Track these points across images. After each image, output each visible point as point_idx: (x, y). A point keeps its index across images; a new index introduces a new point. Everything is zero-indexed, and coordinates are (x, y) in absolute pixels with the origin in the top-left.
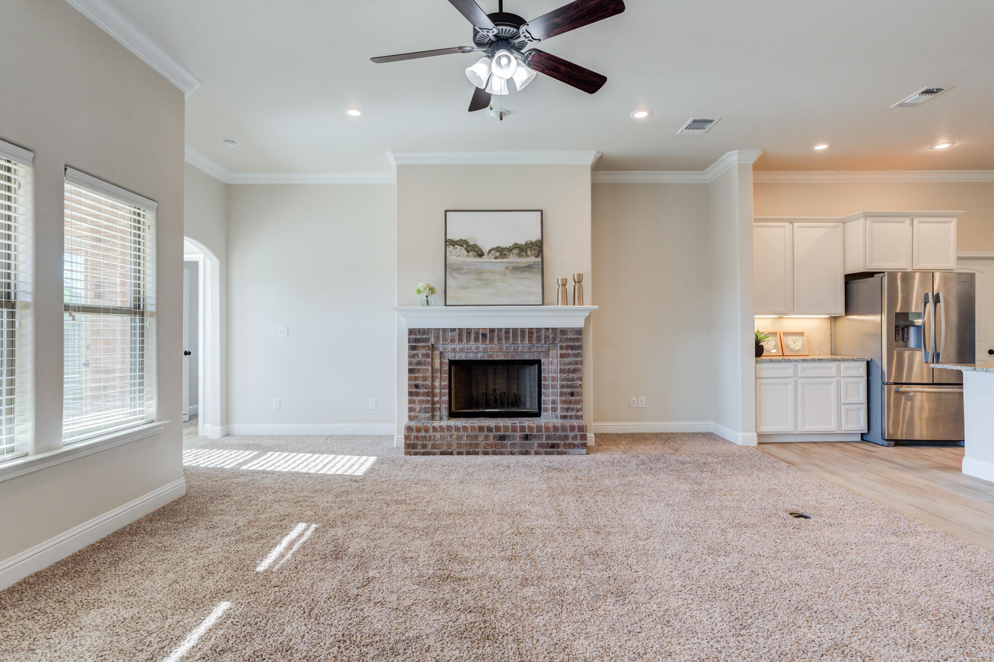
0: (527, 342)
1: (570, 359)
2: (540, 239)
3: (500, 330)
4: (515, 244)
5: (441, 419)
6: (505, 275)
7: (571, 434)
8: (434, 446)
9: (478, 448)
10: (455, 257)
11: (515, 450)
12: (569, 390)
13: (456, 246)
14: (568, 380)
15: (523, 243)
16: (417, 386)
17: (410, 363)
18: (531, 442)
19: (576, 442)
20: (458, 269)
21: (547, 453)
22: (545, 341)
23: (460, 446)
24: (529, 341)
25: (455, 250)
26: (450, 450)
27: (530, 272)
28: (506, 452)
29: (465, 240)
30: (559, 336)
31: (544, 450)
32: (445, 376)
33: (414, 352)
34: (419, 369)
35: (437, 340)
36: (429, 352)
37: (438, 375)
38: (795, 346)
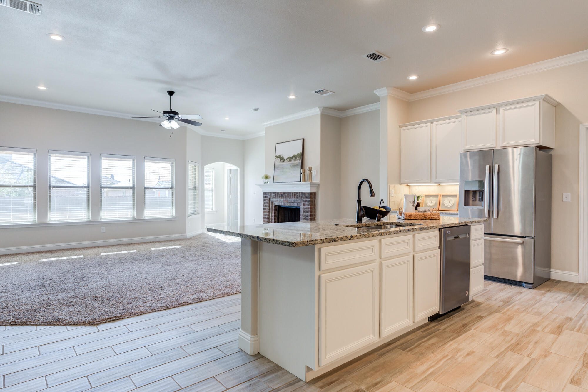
2: (301, 152)
3: (286, 193)
4: (294, 155)
13: (278, 158)
16: (265, 215)
17: (264, 206)
22: (299, 198)
29: (280, 155)
30: (303, 196)
32: (273, 212)
33: (265, 201)
34: (266, 208)
35: (270, 197)
36: (268, 202)
37: (271, 211)
38: (449, 204)
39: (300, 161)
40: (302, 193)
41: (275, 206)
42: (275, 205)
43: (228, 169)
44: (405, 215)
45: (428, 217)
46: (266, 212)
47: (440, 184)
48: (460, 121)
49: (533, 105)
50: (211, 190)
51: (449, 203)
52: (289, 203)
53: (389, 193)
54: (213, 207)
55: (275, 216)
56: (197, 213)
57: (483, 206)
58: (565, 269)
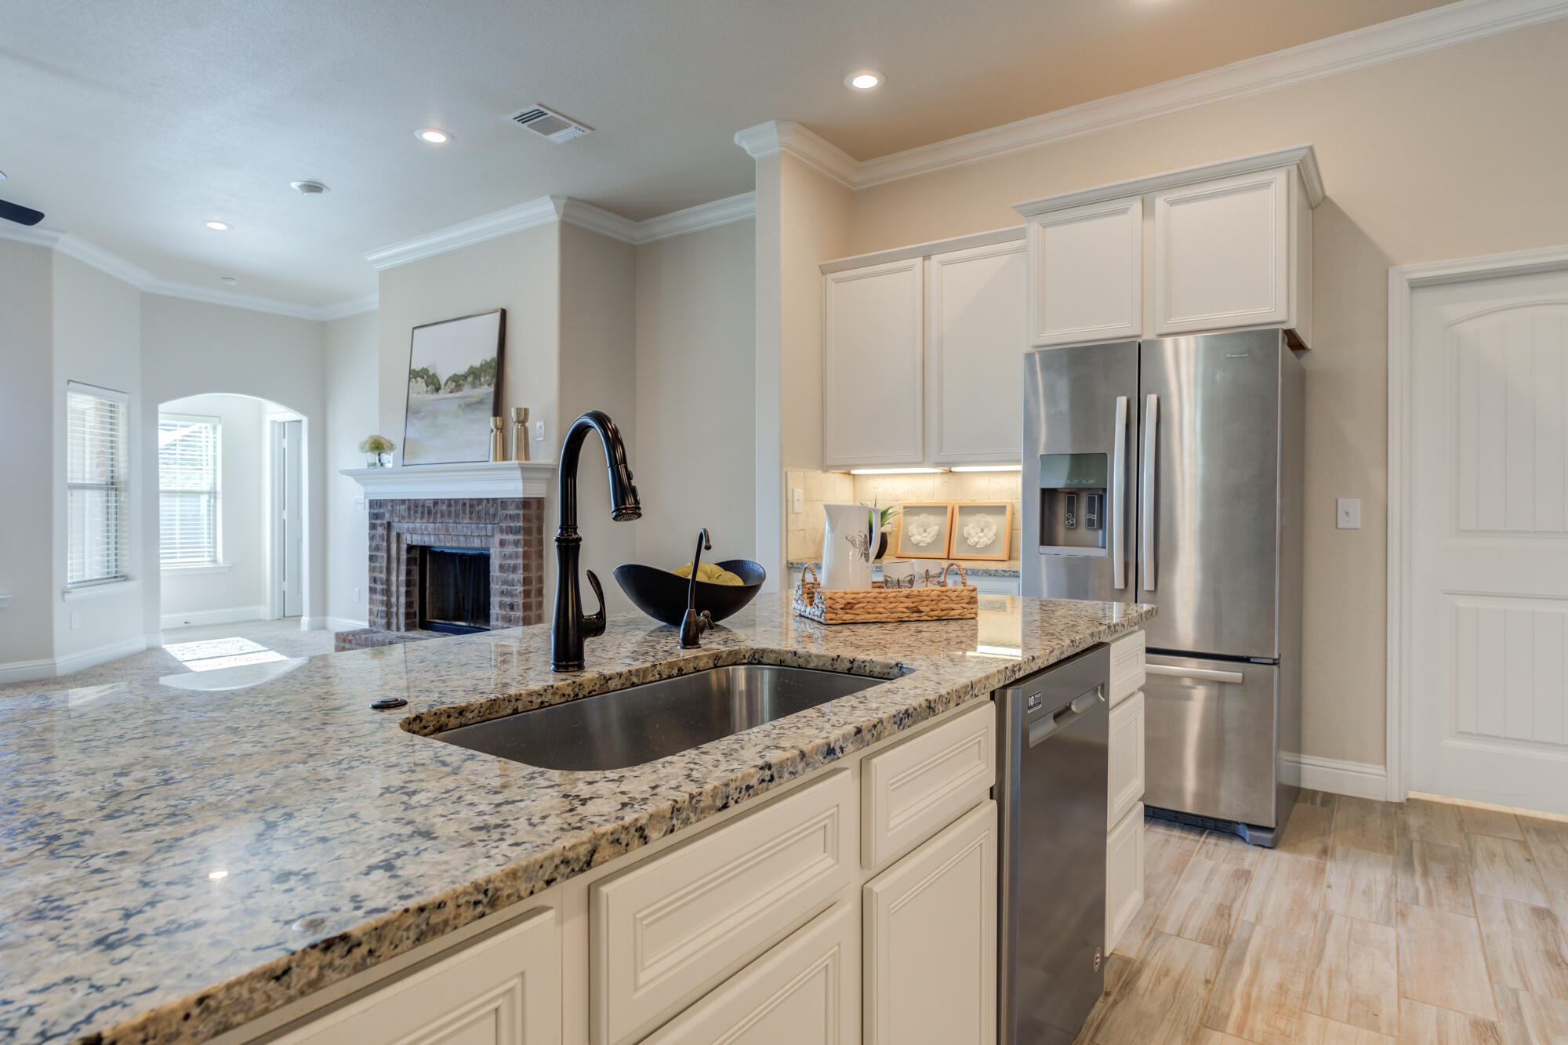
2: (496, 356)
3: (443, 501)
4: (472, 368)
5: (398, 628)
13: (418, 379)
14: (507, 583)
15: (479, 365)
16: (375, 580)
17: (370, 548)
22: (485, 520)
24: (470, 519)
25: (417, 385)
29: (426, 369)
30: (498, 511)
32: (403, 568)
33: (373, 532)
34: (377, 556)
35: (391, 516)
36: (385, 533)
37: (394, 565)
38: (980, 538)
39: (492, 389)
40: (495, 500)
41: (410, 548)
42: (408, 545)
43: (273, 422)
44: (830, 602)
45: (928, 609)
46: (378, 569)
47: (953, 469)
48: (1017, 251)
49: (1266, 185)
50: (209, 493)
51: (981, 535)
52: (455, 538)
53: (787, 501)
54: (215, 552)
55: (408, 583)
56: (120, 577)
57: (1105, 548)
58: (1342, 756)
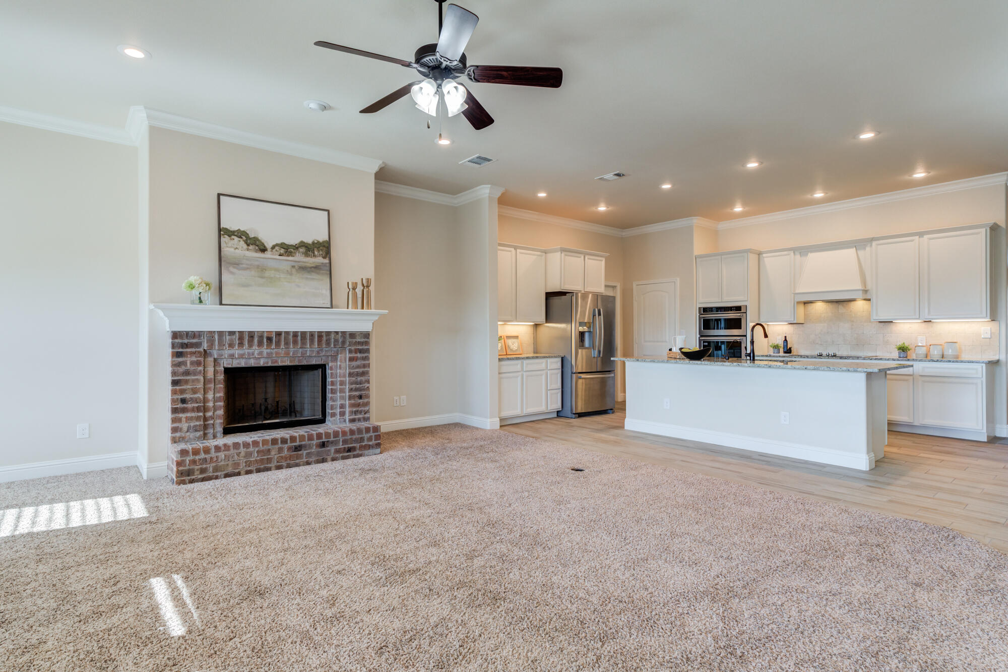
0: (317, 346)
1: (359, 363)
2: (328, 240)
3: (287, 333)
4: (302, 242)
5: (215, 437)
6: (291, 274)
7: (366, 436)
8: (216, 469)
9: (270, 463)
10: (232, 250)
11: (311, 460)
12: (357, 393)
13: (233, 237)
14: (356, 383)
15: (310, 242)
16: (183, 401)
17: (174, 373)
18: (328, 448)
19: (370, 443)
20: (236, 264)
21: (344, 458)
22: (334, 345)
23: (249, 464)
24: (318, 345)
25: (232, 242)
26: (237, 471)
27: (318, 273)
28: (301, 463)
29: (244, 231)
30: (348, 340)
31: (341, 455)
34: (187, 380)
35: (210, 344)
37: (211, 385)
40: (344, 333)
41: (227, 371)
42: (227, 367)
46: (189, 391)
51: (513, 346)
55: (223, 399)
